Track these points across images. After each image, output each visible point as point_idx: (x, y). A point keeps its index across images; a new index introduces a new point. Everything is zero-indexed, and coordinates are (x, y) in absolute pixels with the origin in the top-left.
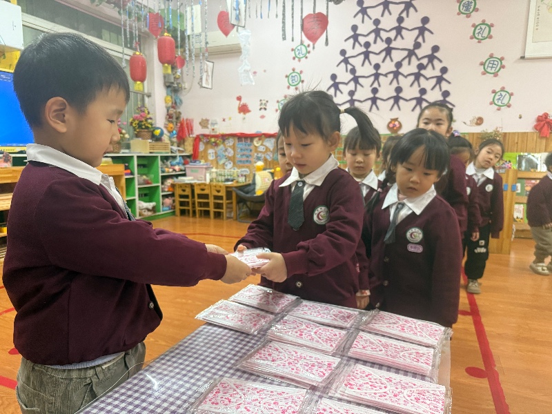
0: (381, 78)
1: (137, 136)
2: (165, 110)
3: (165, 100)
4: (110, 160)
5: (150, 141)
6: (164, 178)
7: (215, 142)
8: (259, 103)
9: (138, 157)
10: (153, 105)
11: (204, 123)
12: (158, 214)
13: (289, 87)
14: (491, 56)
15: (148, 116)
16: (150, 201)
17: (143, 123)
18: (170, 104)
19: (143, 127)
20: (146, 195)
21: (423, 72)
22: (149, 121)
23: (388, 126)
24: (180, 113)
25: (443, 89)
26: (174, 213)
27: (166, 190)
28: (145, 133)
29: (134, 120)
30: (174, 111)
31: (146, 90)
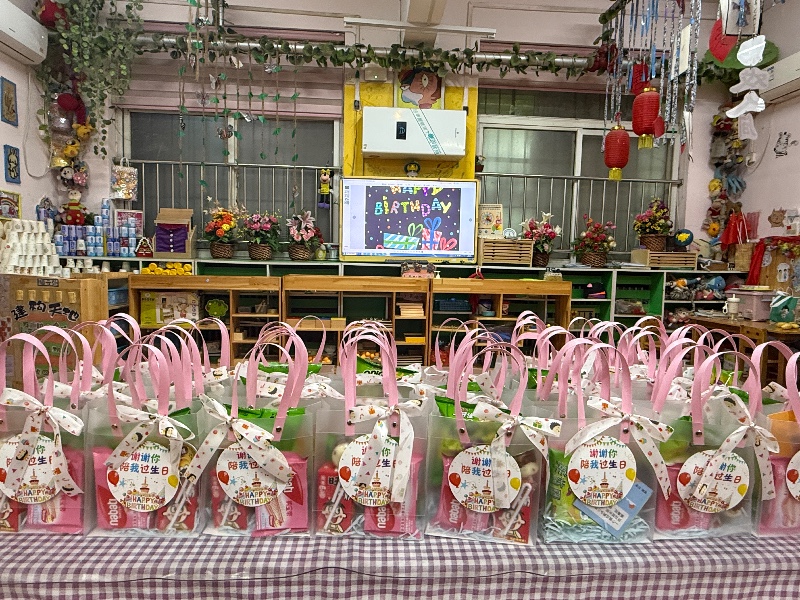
3: (710, 186)
6: (670, 308)
7: (789, 250)
9: (620, 273)
11: (776, 218)
17: (647, 226)
18: (718, 190)
19: (648, 231)
22: (662, 221)
24: (740, 205)
28: (654, 242)
29: (637, 222)
30: (723, 202)
31: (675, 177)
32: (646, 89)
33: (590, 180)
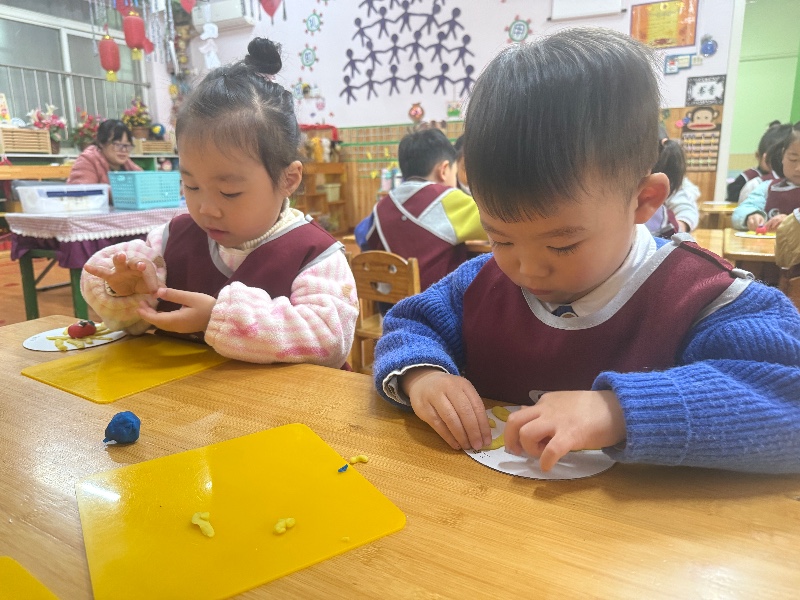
0: (400, 53)
2: (170, 103)
3: (170, 90)
5: (144, 140)
13: (303, 68)
14: (517, 19)
15: (143, 111)
17: (135, 119)
18: (175, 96)
19: (136, 124)
21: (444, 43)
23: (410, 114)
25: (467, 64)
28: (139, 130)
31: (144, 80)
32: (132, 13)
33: (81, 77)
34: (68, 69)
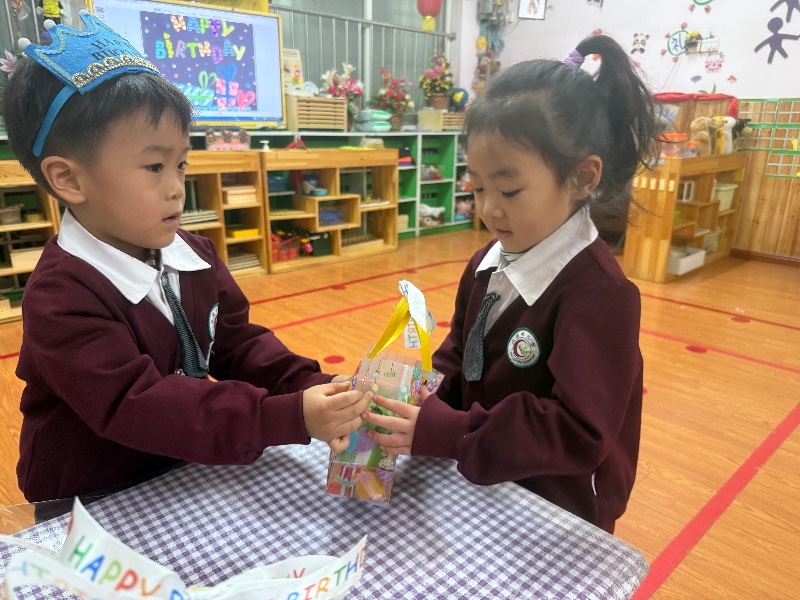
1: (429, 103)
2: (476, 60)
3: (477, 43)
4: (380, 142)
5: (445, 111)
6: (461, 171)
8: (634, 39)
9: (424, 137)
10: (457, 52)
12: (447, 224)
13: (692, 8)
15: (447, 72)
16: (438, 205)
17: (437, 83)
18: (484, 50)
19: (438, 89)
20: (434, 195)
22: (448, 79)
24: (498, 64)
26: (471, 225)
27: (463, 189)
28: (439, 98)
29: (425, 79)
30: (490, 60)
31: (448, 31)
33: (381, 26)
34: (369, 16)
